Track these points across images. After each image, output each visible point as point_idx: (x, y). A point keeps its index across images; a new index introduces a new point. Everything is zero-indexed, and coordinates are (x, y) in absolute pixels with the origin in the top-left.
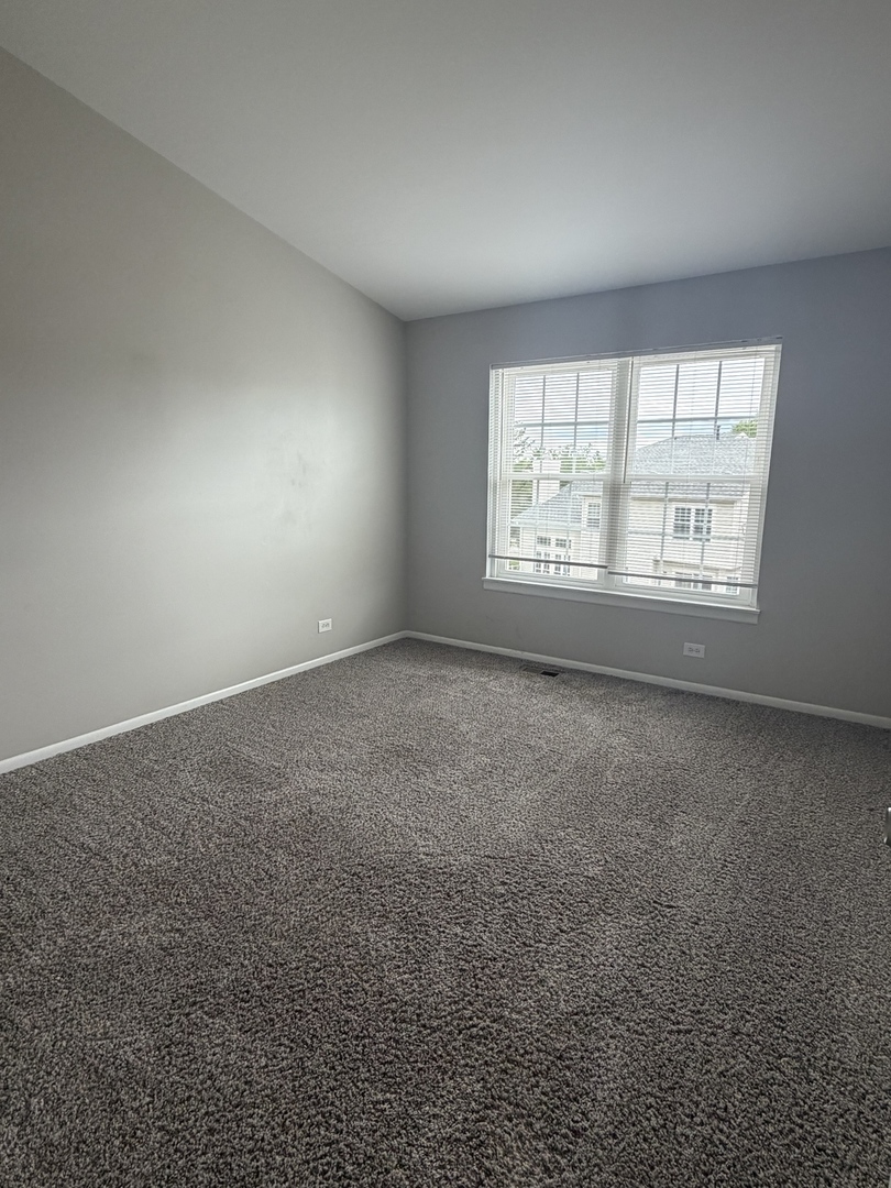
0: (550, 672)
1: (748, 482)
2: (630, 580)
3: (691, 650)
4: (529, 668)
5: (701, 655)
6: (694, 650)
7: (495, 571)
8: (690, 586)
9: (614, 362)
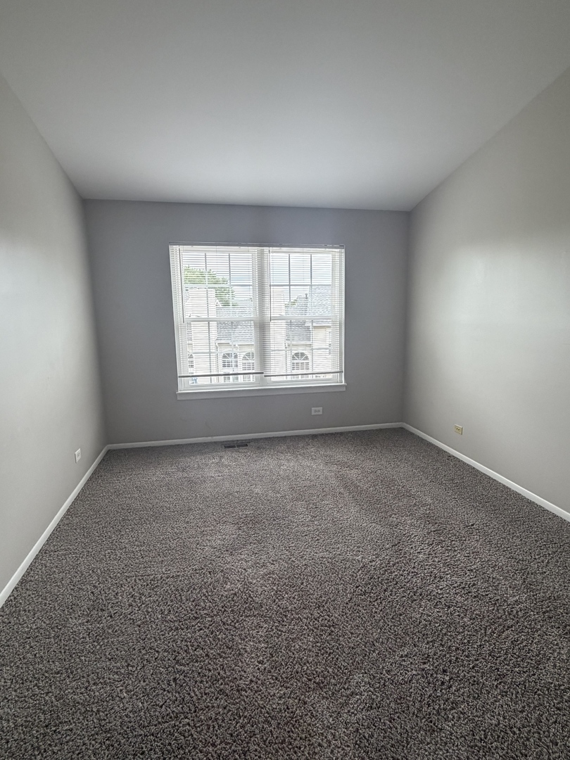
0: (243, 444)
1: (330, 319)
2: (273, 379)
3: (316, 411)
4: (229, 446)
5: (321, 413)
6: (317, 411)
7: (184, 386)
8: (298, 378)
9: (255, 250)
